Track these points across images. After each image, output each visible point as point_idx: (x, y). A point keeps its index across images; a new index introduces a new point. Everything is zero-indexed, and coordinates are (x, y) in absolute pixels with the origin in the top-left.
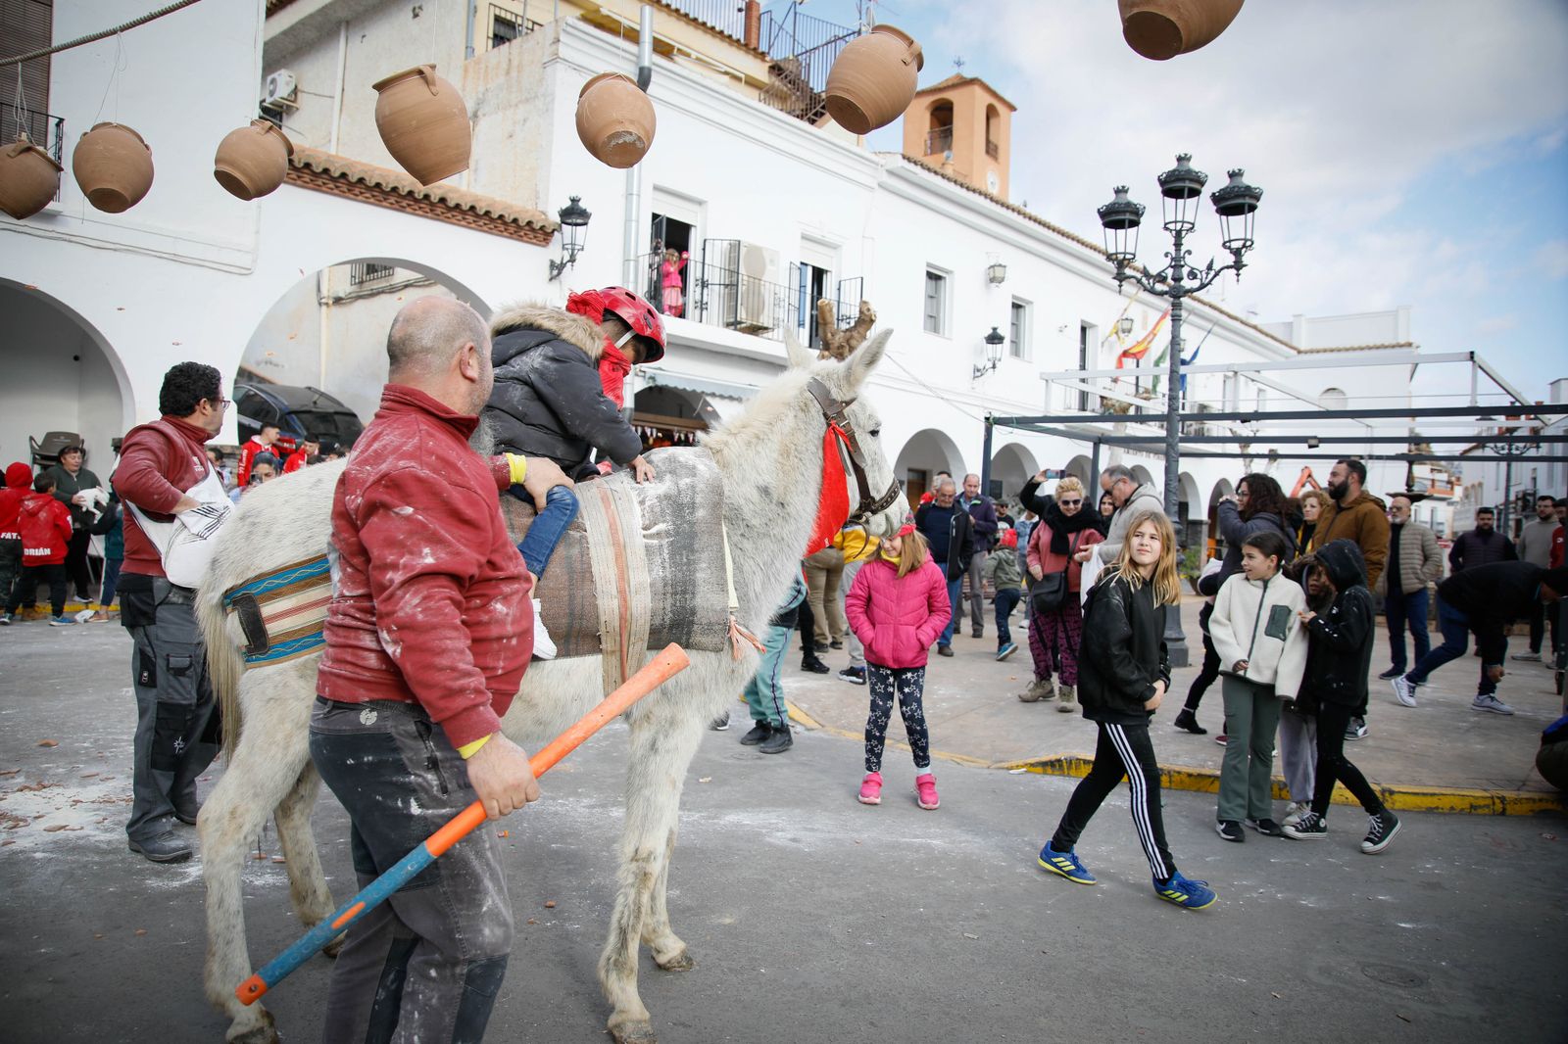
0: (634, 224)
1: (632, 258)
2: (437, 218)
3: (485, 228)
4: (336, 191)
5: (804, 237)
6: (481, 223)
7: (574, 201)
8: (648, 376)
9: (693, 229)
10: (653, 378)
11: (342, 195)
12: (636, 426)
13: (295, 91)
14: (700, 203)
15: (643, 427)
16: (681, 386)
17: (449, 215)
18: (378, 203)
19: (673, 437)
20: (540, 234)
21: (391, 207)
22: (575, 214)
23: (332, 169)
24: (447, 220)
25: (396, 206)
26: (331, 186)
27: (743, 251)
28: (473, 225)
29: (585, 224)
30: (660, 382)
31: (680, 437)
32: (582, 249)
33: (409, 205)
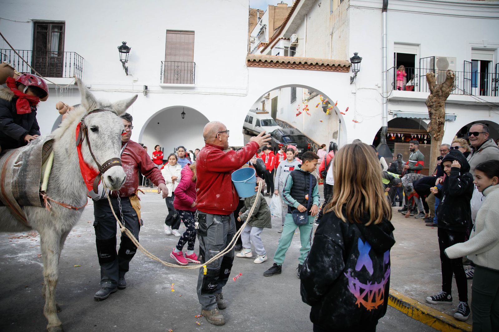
0: (385, 58)
1: (385, 70)
2: (306, 69)
3: (324, 70)
4: (271, 67)
5: (473, 49)
6: (322, 68)
7: (356, 54)
8: (394, 114)
9: (416, 56)
10: (395, 115)
11: (273, 67)
12: (394, 133)
13: (297, 40)
14: (418, 45)
15: (397, 133)
16: (408, 117)
17: (310, 67)
18: (285, 68)
19: (411, 137)
20: (344, 68)
21: (290, 68)
22: (356, 59)
23: (268, 60)
24: (310, 69)
25: (291, 68)
26: (269, 65)
27: (436, 60)
28: (319, 69)
29: (360, 62)
30: (399, 116)
31: (414, 136)
32: (359, 71)
33: (296, 67)
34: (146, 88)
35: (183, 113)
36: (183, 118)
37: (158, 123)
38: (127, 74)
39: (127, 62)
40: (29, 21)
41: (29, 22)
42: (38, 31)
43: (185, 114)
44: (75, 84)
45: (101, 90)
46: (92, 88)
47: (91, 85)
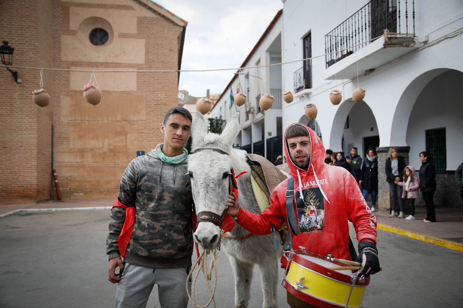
44: (389, 46)
45: (442, 39)
46: (430, 41)
47: (428, 37)
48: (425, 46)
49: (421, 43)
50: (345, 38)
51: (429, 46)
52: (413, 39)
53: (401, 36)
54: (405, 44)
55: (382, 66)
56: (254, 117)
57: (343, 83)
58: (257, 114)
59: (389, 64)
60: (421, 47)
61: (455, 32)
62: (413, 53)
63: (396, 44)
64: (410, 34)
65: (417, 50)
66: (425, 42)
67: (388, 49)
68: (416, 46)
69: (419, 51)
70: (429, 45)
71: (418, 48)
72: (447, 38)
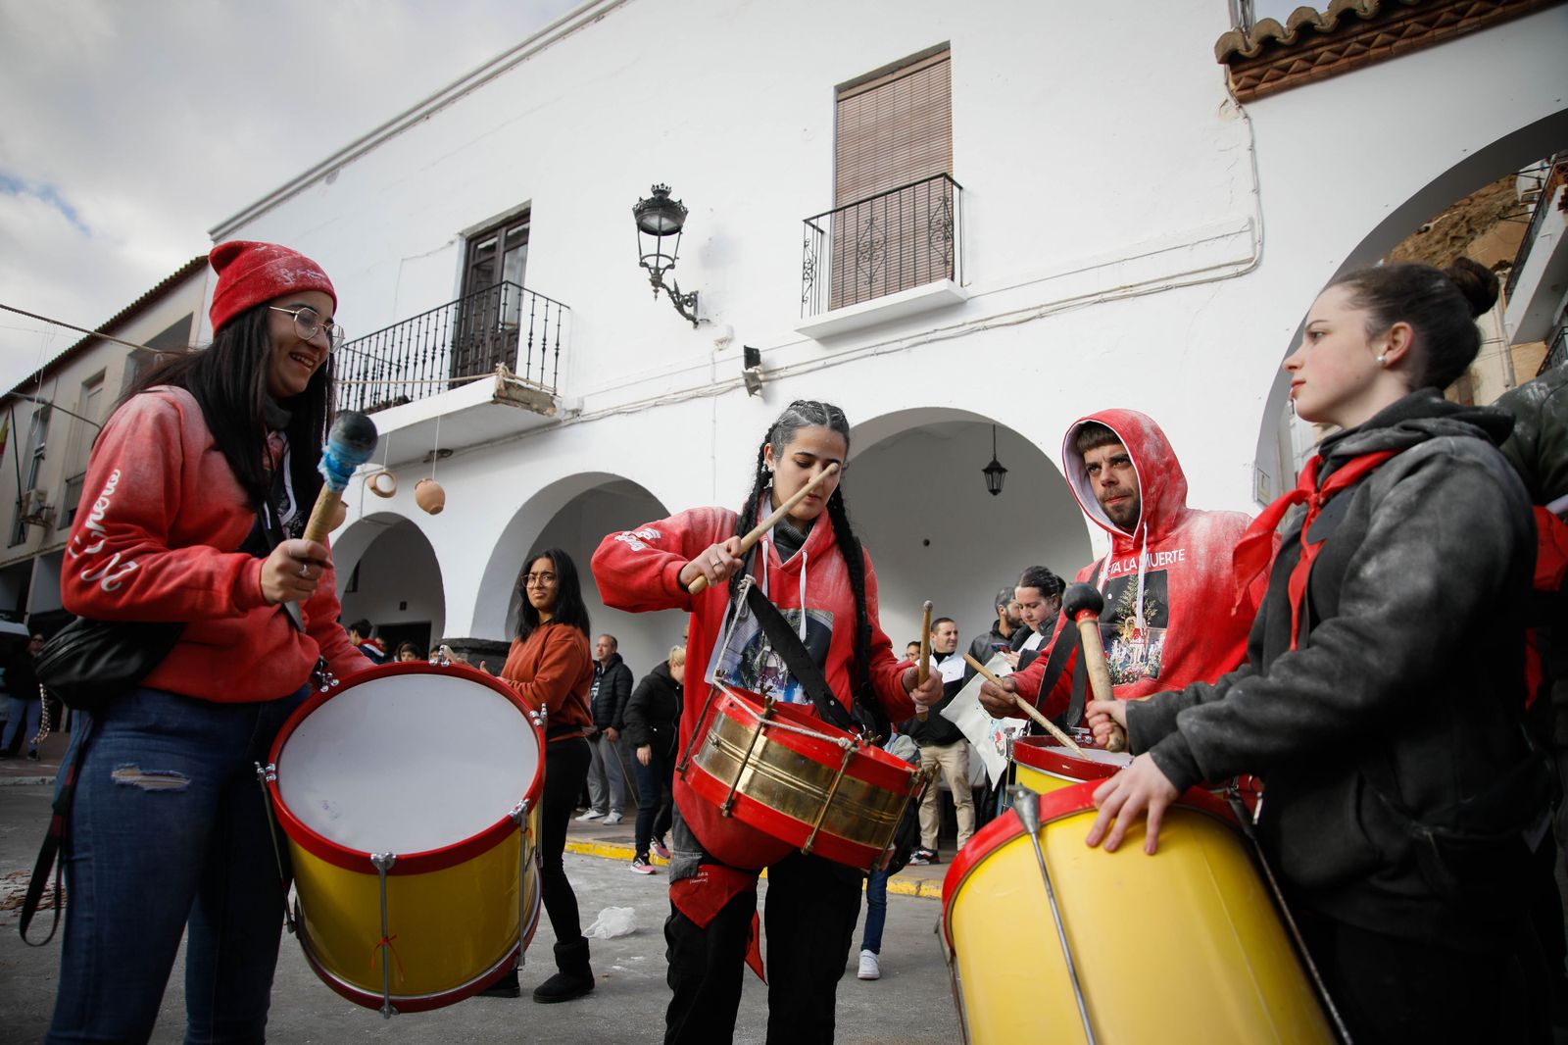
34: (752, 357)
35: (995, 469)
36: (995, 492)
37: (927, 543)
38: (696, 323)
39: (672, 267)
40: (452, 238)
41: (452, 243)
42: (477, 261)
43: (1002, 471)
44: (504, 401)
45: (611, 412)
46: (585, 412)
47: (583, 402)
48: (574, 420)
49: (567, 412)
50: (387, 365)
51: (582, 422)
52: (552, 398)
53: (530, 386)
54: (535, 406)
55: (471, 446)
56: (47, 535)
57: (364, 473)
58: (59, 529)
59: (489, 445)
60: (565, 420)
61: (635, 403)
62: (547, 429)
63: (518, 401)
64: (547, 388)
65: (555, 425)
66: (576, 412)
67: (501, 406)
68: (557, 416)
69: (561, 428)
70: (583, 419)
71: (560, 421)
72: (620, 413)
